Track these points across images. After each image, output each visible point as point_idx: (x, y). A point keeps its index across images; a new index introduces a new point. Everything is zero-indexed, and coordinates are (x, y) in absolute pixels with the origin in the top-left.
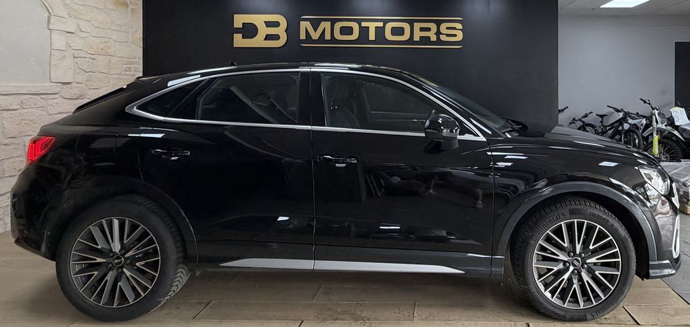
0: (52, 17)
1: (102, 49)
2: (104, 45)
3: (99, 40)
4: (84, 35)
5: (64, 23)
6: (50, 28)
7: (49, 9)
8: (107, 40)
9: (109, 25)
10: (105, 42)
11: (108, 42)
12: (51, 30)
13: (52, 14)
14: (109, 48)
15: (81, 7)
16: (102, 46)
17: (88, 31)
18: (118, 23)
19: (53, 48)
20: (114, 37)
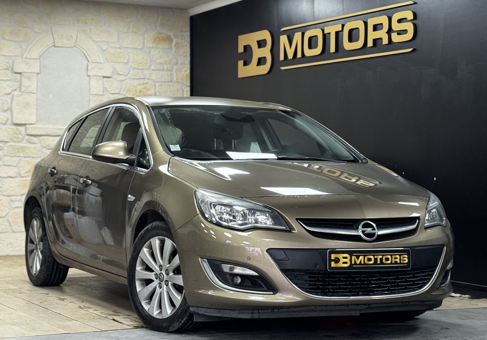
0: (89, 64)
1: (140, 92)
2: (143, 87)
3: (137, 82)
4: (121, 78)
5: (100, 69)
6: (89, 75)
7: (87, 55)
8: (146, 81)
9: (148, 65)
10: (143, 84)
11: (147, 83)
12: (89, 76)
13: (90, 60)
14: (148, 90)
15: (118, 50)
16: (139, 88)
17: (126, 74)
18: (160, 61)
19: (91, 93)
20: (154, 77)
